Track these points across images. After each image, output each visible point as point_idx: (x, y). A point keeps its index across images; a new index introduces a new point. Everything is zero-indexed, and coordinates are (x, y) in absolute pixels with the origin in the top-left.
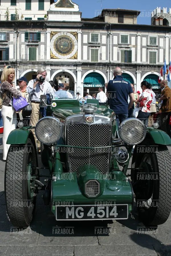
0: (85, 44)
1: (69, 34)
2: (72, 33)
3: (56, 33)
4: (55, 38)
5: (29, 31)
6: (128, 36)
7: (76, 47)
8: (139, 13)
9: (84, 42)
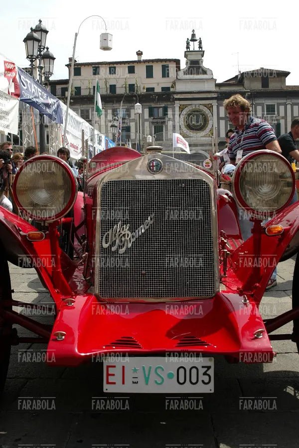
0: (222, 118)
1: (202, 108)
2: (205, 105)
3: (186, 106)
4: (184, 112)
5: (153, 105)
6: (275, 105)
7: (210, 122)
8: (289, 73)
9: (221, 116)
